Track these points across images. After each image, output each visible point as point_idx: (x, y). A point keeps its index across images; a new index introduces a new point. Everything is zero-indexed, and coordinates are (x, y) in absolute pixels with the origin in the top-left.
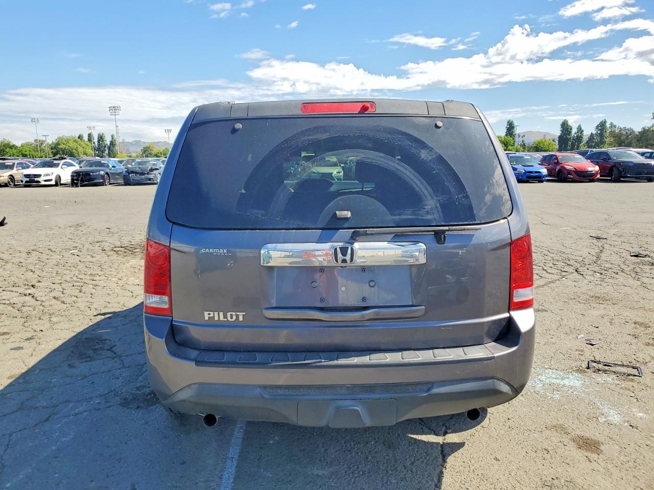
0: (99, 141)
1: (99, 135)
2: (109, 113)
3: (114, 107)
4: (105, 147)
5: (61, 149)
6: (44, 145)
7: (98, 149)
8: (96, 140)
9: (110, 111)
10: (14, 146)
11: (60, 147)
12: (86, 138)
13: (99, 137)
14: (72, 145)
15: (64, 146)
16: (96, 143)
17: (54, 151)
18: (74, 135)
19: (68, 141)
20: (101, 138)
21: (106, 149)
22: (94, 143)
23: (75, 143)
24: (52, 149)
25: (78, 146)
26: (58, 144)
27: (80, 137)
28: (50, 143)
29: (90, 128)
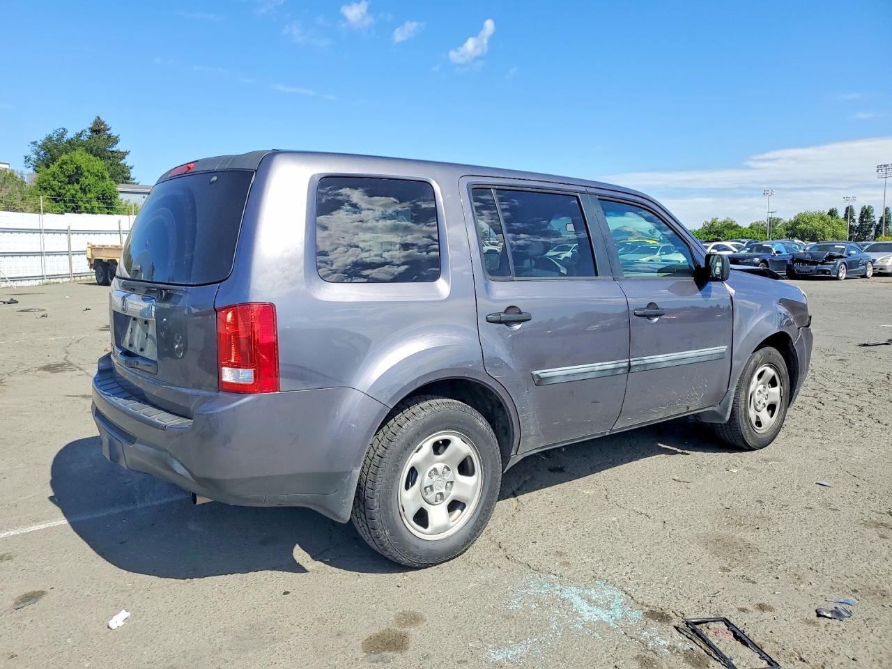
0: (862, 217)
1: (864, 208)
2: (877, 174)
3: (885, 166)
4: (871, 226)
5: (800, 230)
6: (779, 225)
7: (859, 229)
8: (857, 216)
9: (878, 171)
10: (737, 226)
11: (799, 227)
12: (841, 214)
13: (862, 212)
14: (817, 224)
15: (805, 226)
16: (857, 221)
17: (790, 232)
18: (821, 211)
19: (811, 218)
20: (866, 213)
21: (873, 229)
22: (854, 221)
23: (822, 222)
24: (787, 230)
25: (826, 226)
26: (797, 223)
27: (832, 213)
28: (788, 221)
29: (847, 199)
